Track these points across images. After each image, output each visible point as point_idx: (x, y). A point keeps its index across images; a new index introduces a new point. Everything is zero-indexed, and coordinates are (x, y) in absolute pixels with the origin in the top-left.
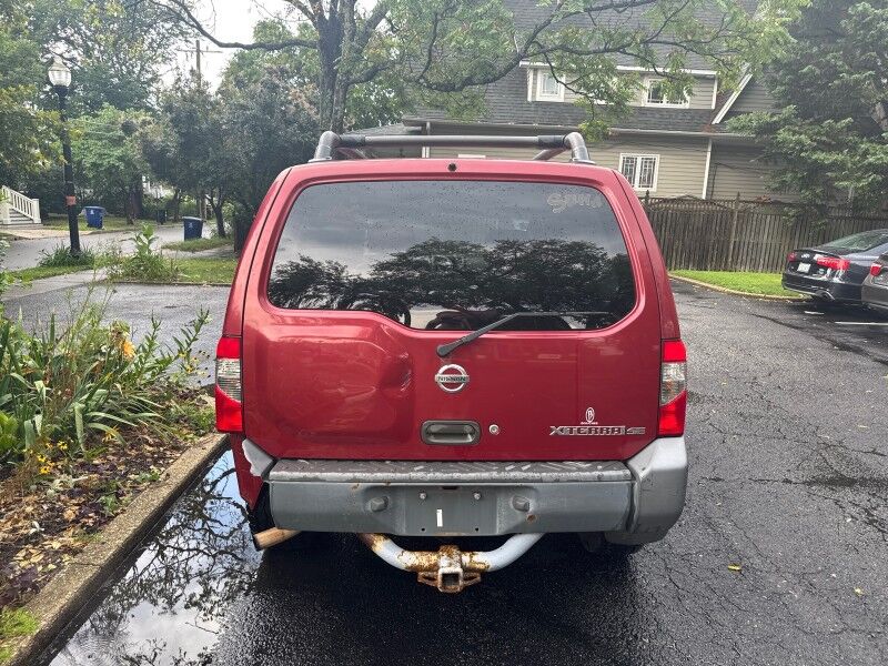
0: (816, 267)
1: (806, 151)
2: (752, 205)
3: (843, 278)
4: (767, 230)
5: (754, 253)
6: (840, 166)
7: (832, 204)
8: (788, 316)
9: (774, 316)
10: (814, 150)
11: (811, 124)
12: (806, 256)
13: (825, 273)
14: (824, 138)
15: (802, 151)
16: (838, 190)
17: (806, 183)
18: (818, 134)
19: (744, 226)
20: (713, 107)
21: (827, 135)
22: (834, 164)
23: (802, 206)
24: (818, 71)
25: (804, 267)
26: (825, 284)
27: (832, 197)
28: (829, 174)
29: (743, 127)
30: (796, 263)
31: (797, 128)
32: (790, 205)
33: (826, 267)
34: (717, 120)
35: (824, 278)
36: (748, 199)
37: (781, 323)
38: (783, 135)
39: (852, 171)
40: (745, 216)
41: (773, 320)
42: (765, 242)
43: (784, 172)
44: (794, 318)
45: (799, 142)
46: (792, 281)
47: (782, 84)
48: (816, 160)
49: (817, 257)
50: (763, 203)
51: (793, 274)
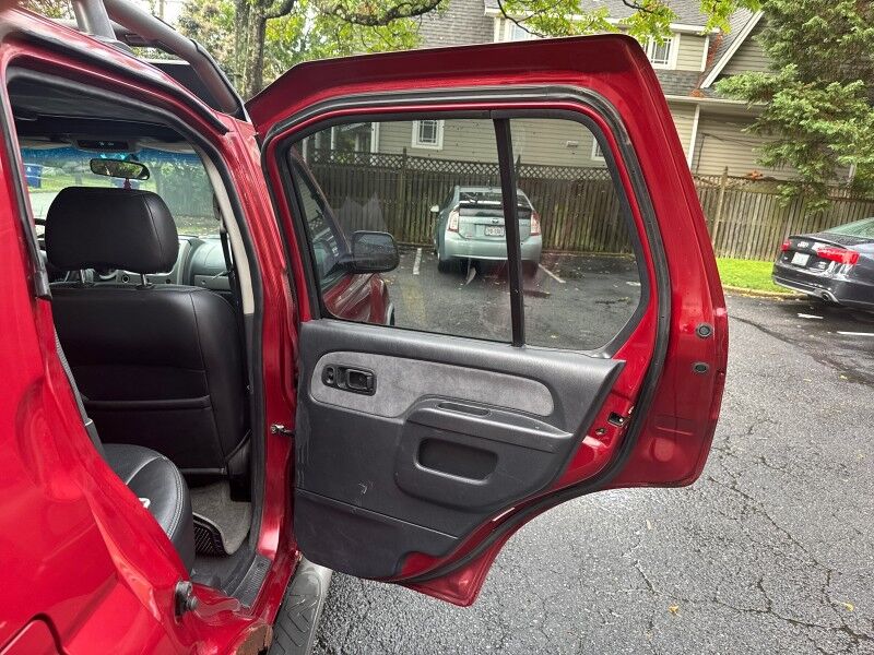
0: (816, 258)
1: (807, 119)
2: (741, 181)
3: (850, 274)
4: (756, 211)
5: (741, 238)
6: (845, 138)
7: (832, 182)
8: (778, 321)
9: (759, 320)
10: (816, 118)
11: (813, 88)
12: (803, 244)
13: (826, 267)
14: (828, 105)
15: (801, 119)
16: (840, 166)
17: (805, 157)
18: (820, 100)
19: (731, 206)
20: (703, 69)
21: (832, 100)
22: (838, 134)
23: (799, 184)
24: (825, 24)
25: (800, 259)
26: (825, 282)
27: (833, 175)
28: (832, 146)
29: (735, 90)
30: (790, 252)
31: (797, 92)
32: (784, 183)
33: (828, 259)
34: (706, 83)
35: (825, 274)
36: (736, 175)
37: (768, 332)
38: (780, 98)
39: (859, 144)
40: (732, 193)
41: (759, 327)
42: (753, 224)
43: (780, 143)
44: (784, 323)
45: (799, 108)
46: (785, 275)
47: (782, 40)
48: (817, 131)
49: (816, 247)
50: (754, 180)
51: (785, 266)
